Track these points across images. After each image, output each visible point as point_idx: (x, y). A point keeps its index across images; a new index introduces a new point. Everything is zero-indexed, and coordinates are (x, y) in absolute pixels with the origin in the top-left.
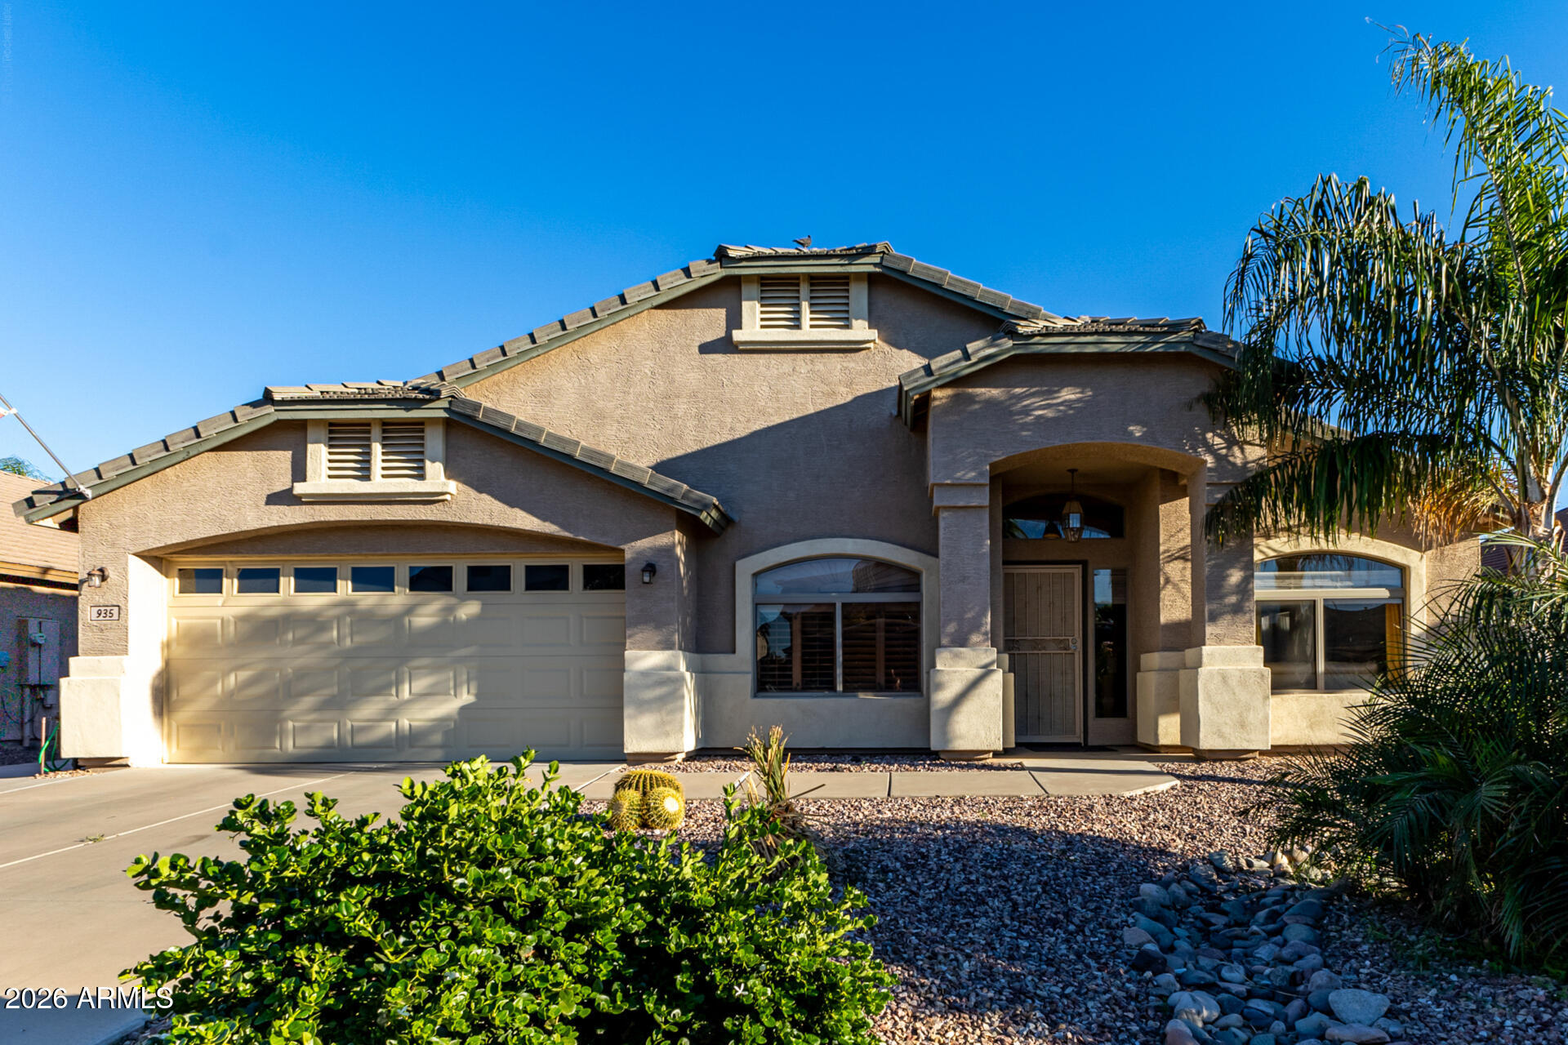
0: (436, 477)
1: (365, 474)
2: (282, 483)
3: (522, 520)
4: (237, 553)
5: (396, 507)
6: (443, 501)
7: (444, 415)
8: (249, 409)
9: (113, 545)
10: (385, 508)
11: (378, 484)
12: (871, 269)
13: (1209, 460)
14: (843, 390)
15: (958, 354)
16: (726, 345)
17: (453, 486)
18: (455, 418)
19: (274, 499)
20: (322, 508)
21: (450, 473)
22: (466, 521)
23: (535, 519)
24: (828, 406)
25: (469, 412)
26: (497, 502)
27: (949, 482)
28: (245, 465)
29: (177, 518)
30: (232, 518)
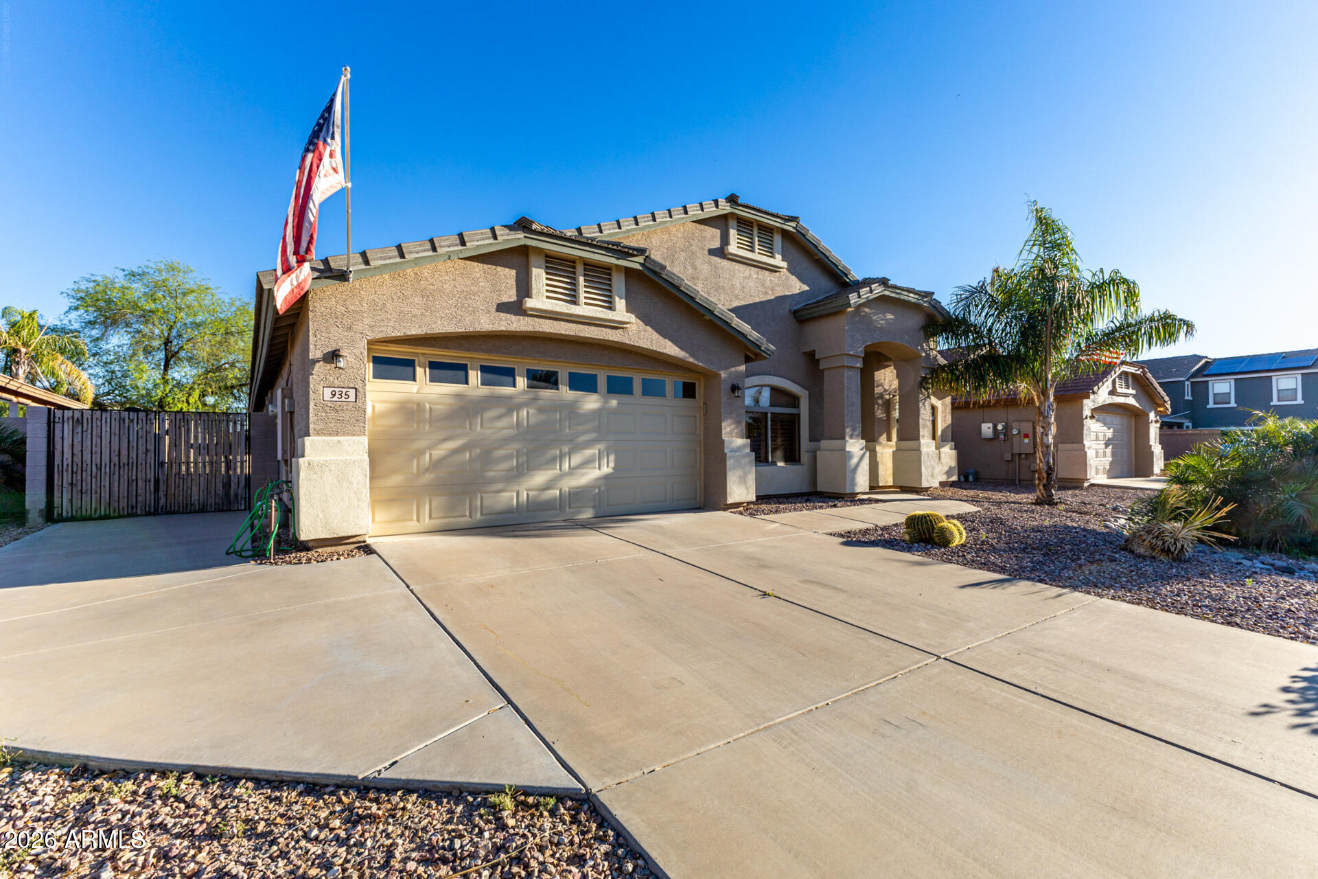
0: (621, 311)
1: (574, 301)
2: (510, 295)
3: (670, 349)
4: (446, 347)
5: (593, 328)
6: (623, 328)
7: (639, 267)
8: (507, 231)
9: (350, 329)
10: (586, 327)
11: (582, 310)
12: (791, 229)
13: (924, 354)
14: (770, 292)
15: (868, 289)
16: (721, 252)
17: (632, 318)
18: (646, 272)
19: (503, 308)
20: (541, 321)
21: (629, 309)
22: (637, 345)
23: (676, 348)
24: (765, 300)
25: (657, 269)
26: (655, 334)
27: (851, 353)
28: (478, 275)
29: (415, 311)
30: (468, 320)
